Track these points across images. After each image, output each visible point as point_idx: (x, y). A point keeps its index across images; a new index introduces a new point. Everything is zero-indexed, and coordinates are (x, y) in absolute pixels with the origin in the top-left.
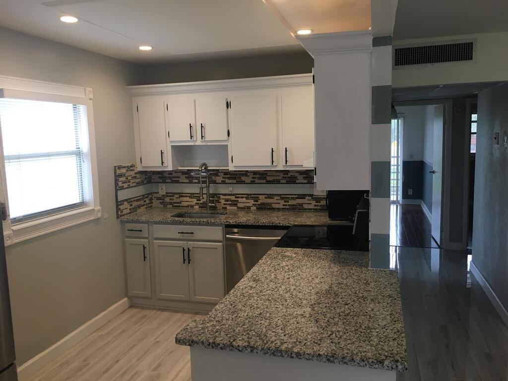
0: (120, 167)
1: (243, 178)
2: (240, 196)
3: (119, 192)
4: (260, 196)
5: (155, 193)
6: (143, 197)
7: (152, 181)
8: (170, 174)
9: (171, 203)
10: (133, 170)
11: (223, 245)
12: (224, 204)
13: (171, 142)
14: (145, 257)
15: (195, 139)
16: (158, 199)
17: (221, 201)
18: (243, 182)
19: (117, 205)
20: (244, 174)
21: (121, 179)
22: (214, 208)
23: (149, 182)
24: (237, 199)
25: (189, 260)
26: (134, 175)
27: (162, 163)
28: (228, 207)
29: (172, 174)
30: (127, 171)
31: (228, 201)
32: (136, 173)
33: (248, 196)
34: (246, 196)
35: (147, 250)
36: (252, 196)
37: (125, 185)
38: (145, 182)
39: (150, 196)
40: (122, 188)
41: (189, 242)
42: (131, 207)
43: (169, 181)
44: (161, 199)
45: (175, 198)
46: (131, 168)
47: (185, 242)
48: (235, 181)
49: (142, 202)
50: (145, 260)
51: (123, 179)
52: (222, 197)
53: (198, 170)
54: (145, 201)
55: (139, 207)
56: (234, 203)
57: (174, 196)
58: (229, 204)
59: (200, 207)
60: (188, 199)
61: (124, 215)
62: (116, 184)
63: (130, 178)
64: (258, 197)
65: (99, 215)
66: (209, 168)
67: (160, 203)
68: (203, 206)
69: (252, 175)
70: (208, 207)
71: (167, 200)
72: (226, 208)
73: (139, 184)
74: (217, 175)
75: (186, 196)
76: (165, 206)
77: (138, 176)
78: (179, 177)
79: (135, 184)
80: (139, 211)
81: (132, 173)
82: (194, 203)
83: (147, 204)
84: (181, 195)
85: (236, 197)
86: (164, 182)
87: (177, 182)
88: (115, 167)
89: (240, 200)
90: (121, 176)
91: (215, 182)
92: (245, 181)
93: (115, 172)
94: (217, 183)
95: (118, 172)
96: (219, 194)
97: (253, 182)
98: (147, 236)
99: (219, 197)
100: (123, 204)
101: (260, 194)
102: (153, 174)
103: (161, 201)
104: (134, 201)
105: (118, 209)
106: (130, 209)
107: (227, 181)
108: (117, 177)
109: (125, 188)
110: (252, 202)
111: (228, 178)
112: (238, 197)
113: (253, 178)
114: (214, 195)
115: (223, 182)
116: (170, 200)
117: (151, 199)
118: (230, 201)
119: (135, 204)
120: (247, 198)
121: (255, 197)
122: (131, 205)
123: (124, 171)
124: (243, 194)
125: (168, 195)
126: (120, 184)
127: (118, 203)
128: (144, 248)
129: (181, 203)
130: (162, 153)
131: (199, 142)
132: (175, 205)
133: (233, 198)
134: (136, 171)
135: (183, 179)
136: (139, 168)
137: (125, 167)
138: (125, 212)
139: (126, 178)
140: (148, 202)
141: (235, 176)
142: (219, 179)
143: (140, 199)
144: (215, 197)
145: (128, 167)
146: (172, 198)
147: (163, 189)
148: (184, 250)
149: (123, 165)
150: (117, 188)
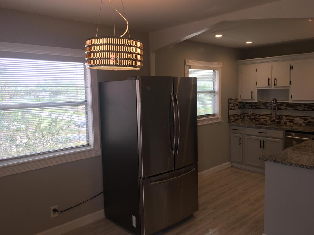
0: (231, 99)
1: (298, 107)
2: (296, 117)
3: (230, 111)
4: (308, 118)
5: (247, 113)
6: (241, 115)
7: (246, 107)
8: (255, 104)
9: (255, 119)
10: (237, 101)
11: (283, 141)
12: (285, 121)
13: (257, 87)
14: (240, 143)
15: (271, 86)
16: (248, 116)
17: (283, 119)
18: (298, 110)
19: (228, 117)
20: (298, 105)
21: (231, 105)
22: (280, 122)
23: (244, 108)
24: (293, 119)
25: (263, 147)
26: (237, 103)
27: (252, 98)
28: (288, 123)
29: (256, 104)
30: (234, 101)
31: (288, 119)
32: (238, 103)
33: (300, 117)
34: (299, 117)
35: (241, 140)
36: (303, 117)
37: (233, 108)
38: (242, 107)
39: (244, 115)
40: (231, 109)
41: (264, 138)
42: (235, 119)
43: (255, 107)
44: (250, 116)
45: (257, 116)
46: (236, 100)
47: (262, 138)
48: (293, 109)
49: (239, 117)
50: (240, 144)
51: (232, 105)
52: (284, 117)
53: (271, 102)
54: (241, 117)
55: (238, 119)
56: (292, 121)
57: (256, 115)
58: (288, 121)
59: (271, 122)
60: (264, 117)
61: (231, 122)
62: (229, 107)
63: (235, 105)
64: (307, 118)
65: (221, 120)
66: (277, 101)
67: (249, 118)
68: (273, 121)
69: (304, 106)
70: (276, 122)
71: (253, 117)
72: (286, 123)
73: (239, 108)
74: (282, 105)
75: (264, 116)
76: (251, 120)
77: (239, 104)
78: (260, 106)
79: (237, 108)
80: (238, 121)
81: (236, 102)
82: (268, 120)
83: (242, 118)
84: (261, 115)
85: (293, 118)
86: (252, 108)
87: (259, 108)
88: (229, 99)
89: (295, 119)
90: (231, 103)
91: (280, 109)
92: (299, 109)
93: (229, 102)
94: (282, 110)
95: (230, 101)
96: (283, 115)
97: (304, 110)
98: (242, 133)
99: (283, 117)
100: (231, 117)
101: (308, 117)
102: (246, 104)
103: (250, 118)
104: (236, 116)
105: (229, 119)
106: (234, 120)
107: (288, 108)
108: (229, 103)
109: (233, 109)
110: (302, 121)
111: (289, 107)
112: (294, 118)
113: (304, 107)
114: (279, 116)
115: (286, 109)
116: (255, 117)
117: (244, 116)
118: (289, 119)
119: (237, 117)
120: (300, 118)
121: (305, 118)
122: (235, 118)
123: (232, 101)
124: (297, 116)
125: (253, 114)
126: (230, 107)
127: (229, 116)
128: (240, 138)
129: (260, 119)
130: (252, 93)
131: (273, 88)
132: (257, 120)
133: (291, 118)
134: (238, 102)
135: (262, 106)
136: (240, 100)
137: (233, 99)
138: (232, 121)
139: (233, 105)
140: (242, 117)
141: (293, 106)
142: (283, 107)
143: (239, 116)
144: (280, 117)
145: (234, 99)
146: (256, 116)
147: (251, 112)
148: (261, 141)
149: (232, 98)
150: (229, 109)
